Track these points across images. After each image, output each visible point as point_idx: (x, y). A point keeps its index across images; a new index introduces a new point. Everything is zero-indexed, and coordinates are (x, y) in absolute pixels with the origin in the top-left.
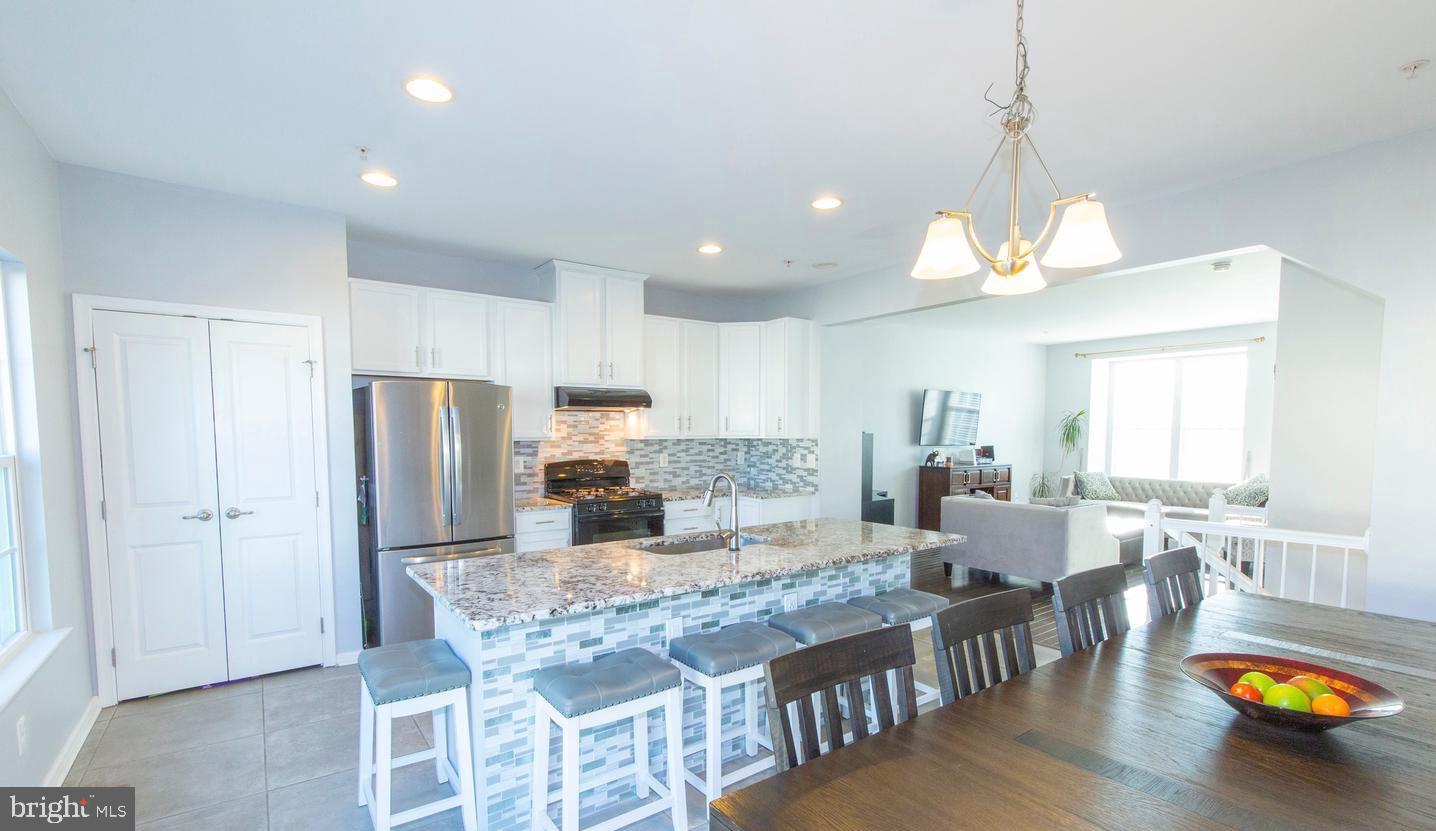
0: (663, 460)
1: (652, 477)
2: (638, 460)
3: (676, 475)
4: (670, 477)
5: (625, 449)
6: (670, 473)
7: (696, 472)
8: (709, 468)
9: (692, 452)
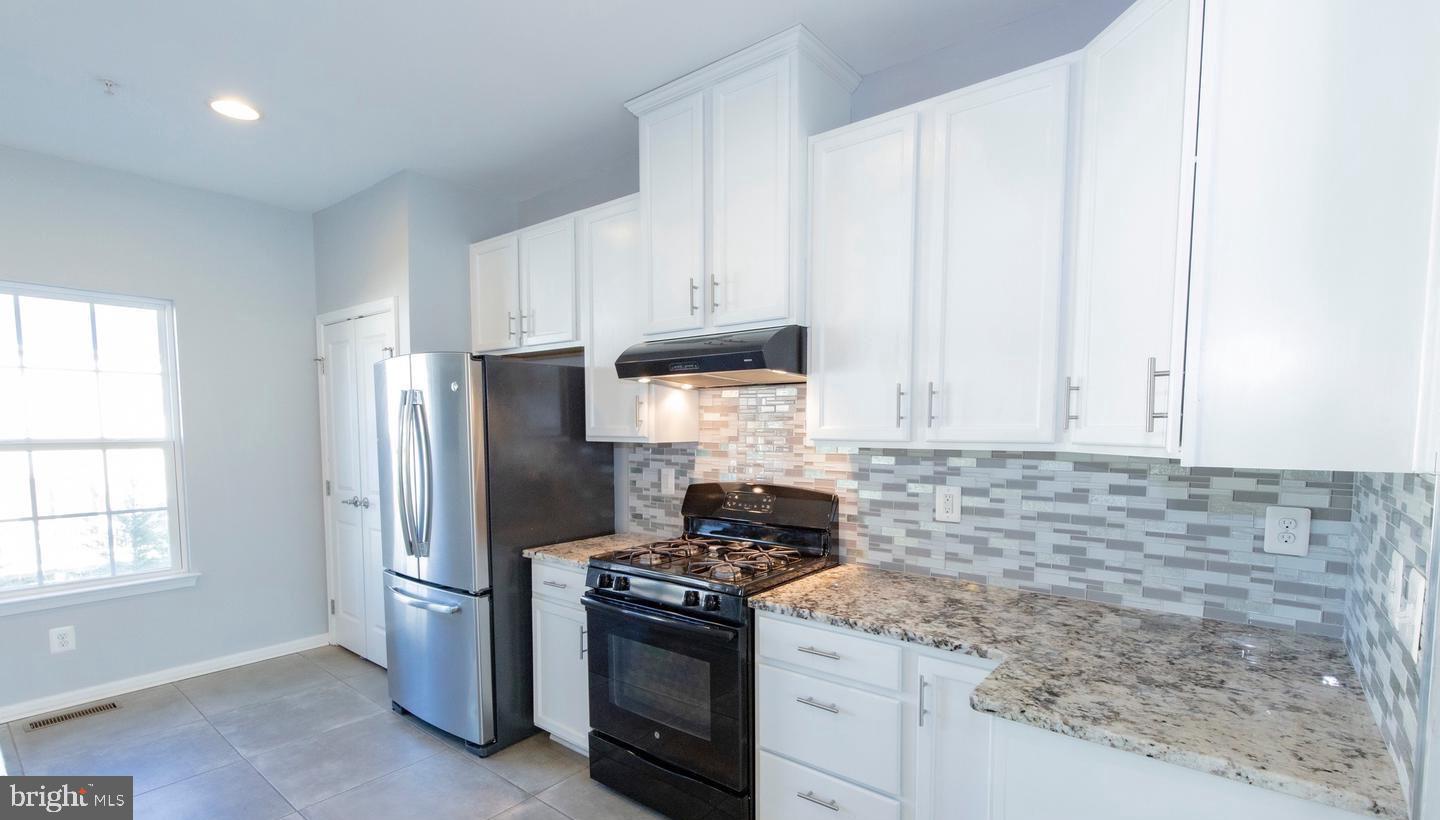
0: (946, 503)
1: (913, 543)
2: (877, 495)
3: (982, 548)
4: (966, 550)
5: (847, 467)
6: (964, 539)
7: (1058, 549)
8: (1112, 544)
9: (1045, 488)
